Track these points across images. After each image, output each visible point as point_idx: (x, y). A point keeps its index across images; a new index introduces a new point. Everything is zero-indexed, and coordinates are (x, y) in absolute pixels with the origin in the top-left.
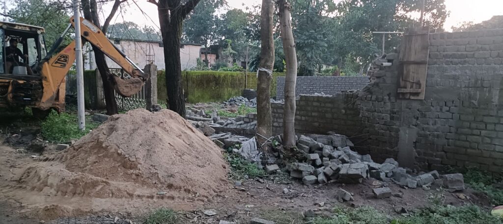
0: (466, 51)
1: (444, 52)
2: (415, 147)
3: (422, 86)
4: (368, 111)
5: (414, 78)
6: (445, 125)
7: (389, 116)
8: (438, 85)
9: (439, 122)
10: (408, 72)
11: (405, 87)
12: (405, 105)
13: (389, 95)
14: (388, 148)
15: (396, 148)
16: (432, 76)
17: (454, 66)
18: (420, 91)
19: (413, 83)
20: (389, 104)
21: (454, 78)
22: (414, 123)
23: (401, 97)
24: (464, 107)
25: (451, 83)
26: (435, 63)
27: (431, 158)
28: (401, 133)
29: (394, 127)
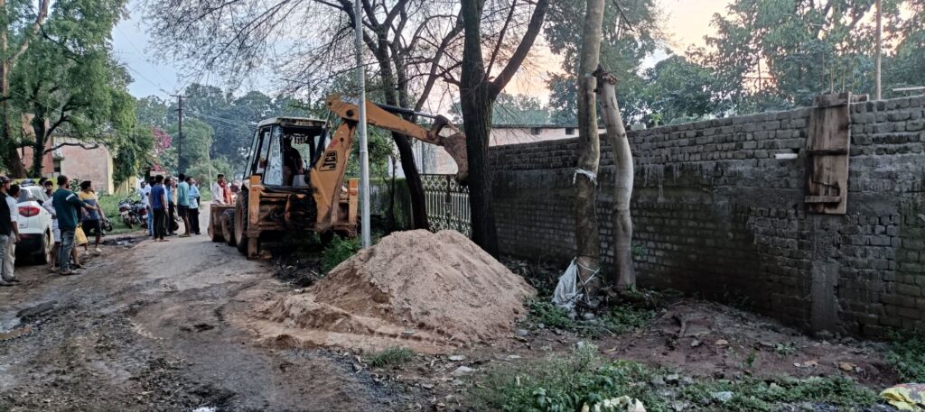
0: (906, 130)
1: (874, 133)
2: (838, 295)
3: (842, 191)
4: (765, 233)
5: (829, 178)
6: (879, 258)
7: (796, 242)
8: (866, 190)
9: (871, 252)
10: (821, 168)
11: (817, 194)
12: (819, 224)
13: (795, 207)
14: (797, 297)
15: (808, 298)
16: (858, 174)
17: (890, 156)
18: (837, 199)
19: (828, 186)
20: (795, 223)
21: (889, 177)
22: (833, 254)
23: (811, 209)
24: (908, 225)
25: (886, 185)
26: (861, 152)
27: (862, 314)
28: (815, 269)
29: (804, 260)
